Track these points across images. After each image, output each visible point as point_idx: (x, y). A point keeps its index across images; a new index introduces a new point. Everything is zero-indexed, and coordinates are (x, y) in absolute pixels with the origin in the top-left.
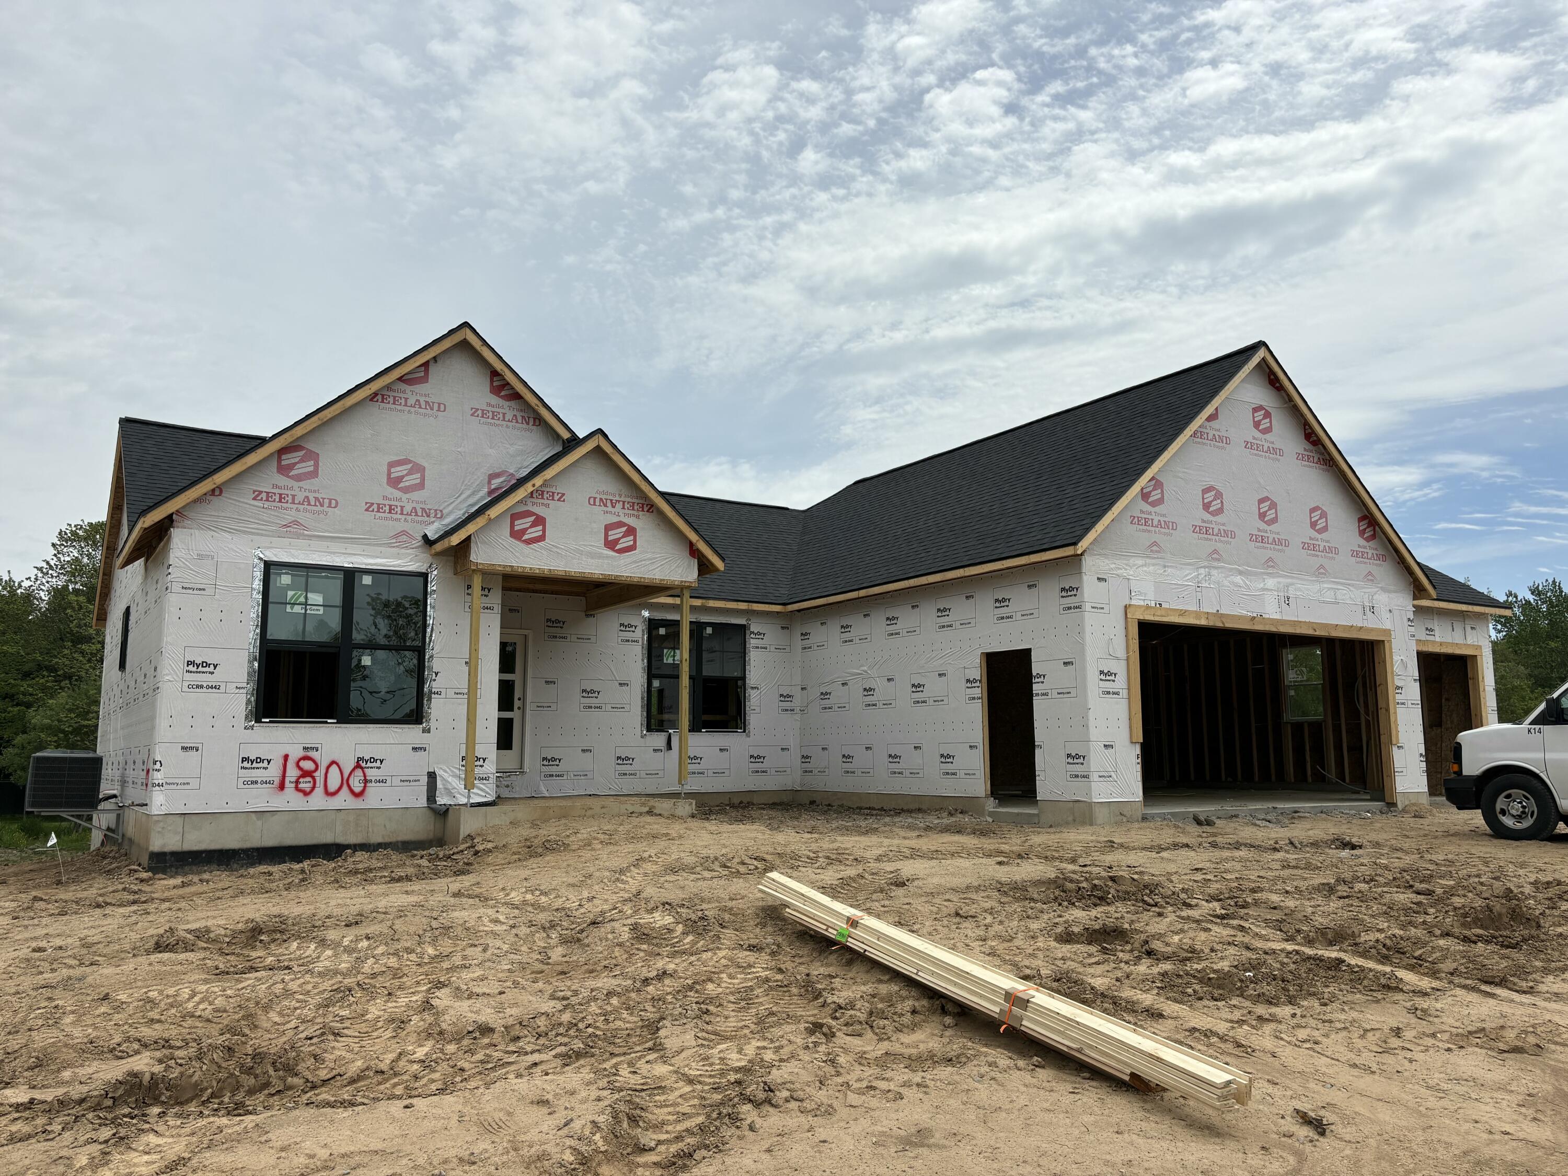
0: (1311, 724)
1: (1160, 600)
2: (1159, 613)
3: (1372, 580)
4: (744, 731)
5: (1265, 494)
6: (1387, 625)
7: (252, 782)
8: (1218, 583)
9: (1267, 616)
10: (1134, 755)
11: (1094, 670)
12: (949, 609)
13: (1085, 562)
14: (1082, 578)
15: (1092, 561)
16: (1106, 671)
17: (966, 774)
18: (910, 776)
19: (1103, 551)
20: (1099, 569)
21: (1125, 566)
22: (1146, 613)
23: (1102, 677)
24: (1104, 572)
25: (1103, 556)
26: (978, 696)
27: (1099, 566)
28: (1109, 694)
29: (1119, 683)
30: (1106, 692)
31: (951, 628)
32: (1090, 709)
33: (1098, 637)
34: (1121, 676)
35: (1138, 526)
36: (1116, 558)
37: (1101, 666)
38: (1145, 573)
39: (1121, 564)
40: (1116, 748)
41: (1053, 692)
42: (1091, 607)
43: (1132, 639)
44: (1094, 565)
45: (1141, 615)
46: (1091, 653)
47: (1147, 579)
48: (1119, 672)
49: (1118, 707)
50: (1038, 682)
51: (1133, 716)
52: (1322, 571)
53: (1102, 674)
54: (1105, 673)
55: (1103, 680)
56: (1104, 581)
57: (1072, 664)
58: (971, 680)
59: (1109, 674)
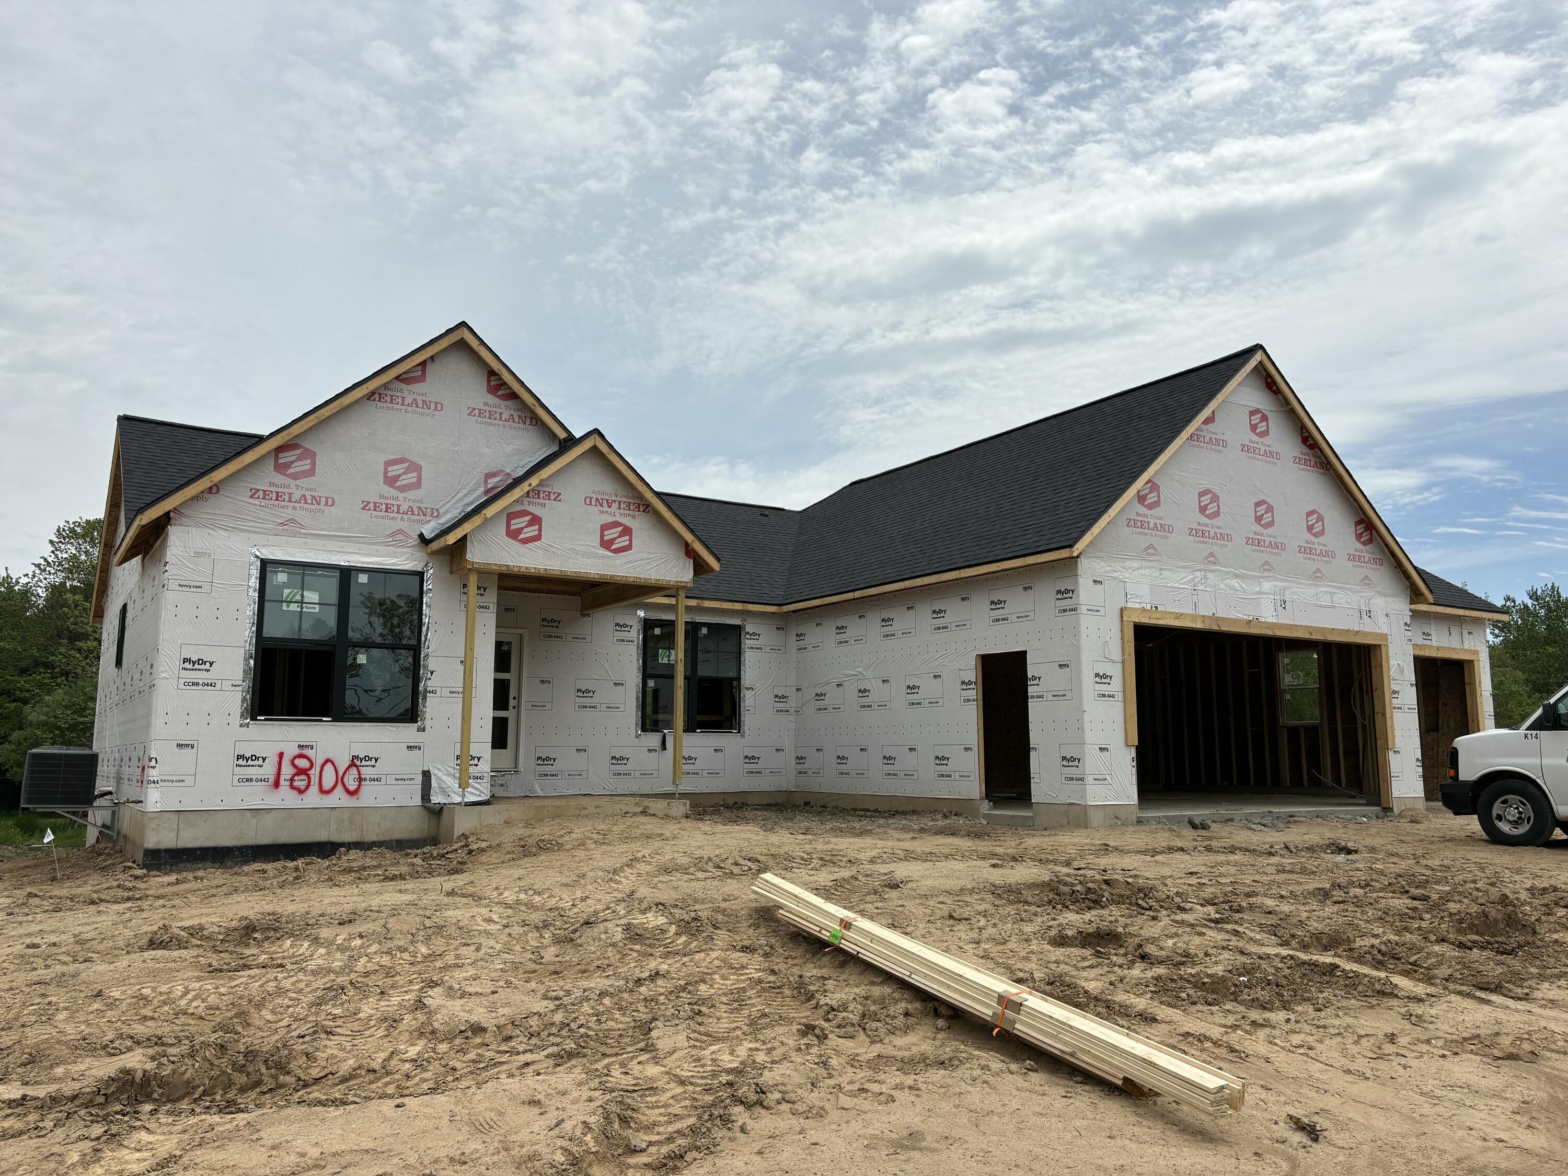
0: (1307, 728)
1: (1156, 603)
2: (1155, 616)
3: (1369, 584)
4: (739, 732)
5: (1262, 498)
6: (1384, 629)
7: (247, 780)
8: (1214, 587)
9: (1263, 620)
10: (1130, 758)
11: (1089, 673)
12: (944, 611)
13: (1080, 564)
14: (1078, 580)
15: (1088, 563)
16: (1101, 674)
17: (961, 776)
18: (905, 777)
19: (1099, 553)
20: (1095, 571)
21: (1120, 569)
22: (1141, 615)
23: (1097, 679)
24: (1100, 574)
25: (1099, 558)
26: (974, 698)
27: (1095, 568)
28: (1104, 697)
29: (1114, 686)
30: (1101, 694)
31: (946, 630)
32: (1085, 711)
33: (1094, 640)
34: (1116, 679)
35: (1134, 529)
36: (1112, 561)
37: (1097, 669)
38: (1140, 576)
39: (1117, 567)
40: (1111, 751)
41: (1048, 695)
42: (1087, 609)
43: (1128, 642)
44: (1090, 567)
45: (1137, 617)
46: (1086, 655)
47: (1143, 582)
48: (1114, 675)
49: (1113, 709)
50: (1033, 685)
51: (1128, 719)
52: (1318, 574)
53: (1097, 676)
54: (1100, 676)
55: (1098, 683)
56: (1100, 584)
57: (1068, 666)
58: (967, 682)
59: (1105, 676)
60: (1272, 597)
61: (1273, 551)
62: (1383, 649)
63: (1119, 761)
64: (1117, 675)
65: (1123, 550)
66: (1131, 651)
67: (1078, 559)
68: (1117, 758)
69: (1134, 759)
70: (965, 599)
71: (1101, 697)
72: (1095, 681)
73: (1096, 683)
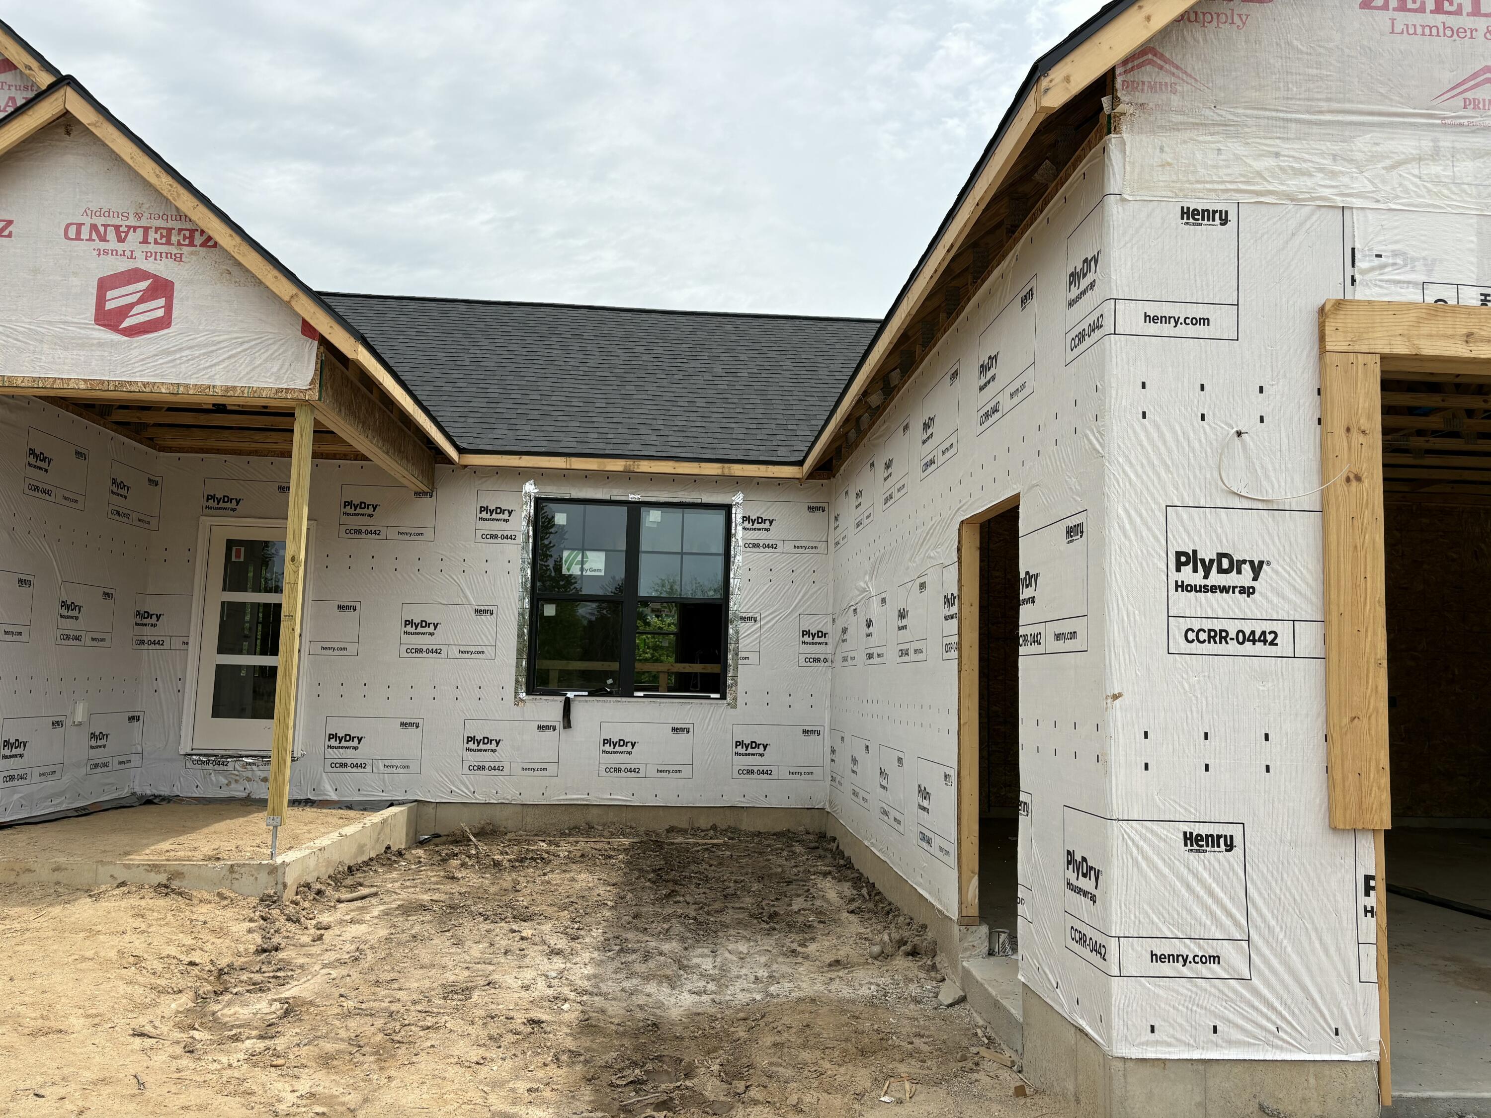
4: (723, 697)
10: (1350, 877)
11: (1145, 552)
12: (933, 419)
13: (1120, 156)
14: (1106, 214)
15: (1162, 149)
16: (1207, 554)
17: (941, 849)
18: (894, 824)
19: (1219, 112)
20: (1191, 178)
21: (1327, 162)
22: (1425, 330)
23: (1188, 575)
24: (1216, 186)
25: (1217, 129)
26: (955, 639)
27: (1194, 166)
28: (1221, 643)
29: (1276, 600)
30: (1204, 631)
31: (934, 467)
32: (1116, 697)
33: (1177, 428)
34: (1287, 576)
35: (1400, 16)
36: (1283, 135)
37: (1184, 535)
38: (1429, 185)
39: (1307, 156)
40: (1251, 849)
41: (1048, 633)
42: (1146, 316)
43: (1348, 430)
44: (1169, 164)
45: (1400, 338)
46: (1132, 486)
47: (1443, 208)
48: (1276, 560)
49: (1264, 688)
50: (1027, 601)
51: (1343, 724)
53: (1186, 564)
54: (1203, 561)
55: (1189, 588)
56: (1218, 221)
57: (1082, 532)
58: (949, 597)
59: (1225, 564)
63: (1288, 889)
64: (1292, 560)
65: (1341, 96)
66: (1364, 465)
67: (1110, 140)
68: (1277, 875)
69: (1372, 883)
70: (953, 377)
71: (1205, 641)
72: (1176, 582)
73: (1180, 589)
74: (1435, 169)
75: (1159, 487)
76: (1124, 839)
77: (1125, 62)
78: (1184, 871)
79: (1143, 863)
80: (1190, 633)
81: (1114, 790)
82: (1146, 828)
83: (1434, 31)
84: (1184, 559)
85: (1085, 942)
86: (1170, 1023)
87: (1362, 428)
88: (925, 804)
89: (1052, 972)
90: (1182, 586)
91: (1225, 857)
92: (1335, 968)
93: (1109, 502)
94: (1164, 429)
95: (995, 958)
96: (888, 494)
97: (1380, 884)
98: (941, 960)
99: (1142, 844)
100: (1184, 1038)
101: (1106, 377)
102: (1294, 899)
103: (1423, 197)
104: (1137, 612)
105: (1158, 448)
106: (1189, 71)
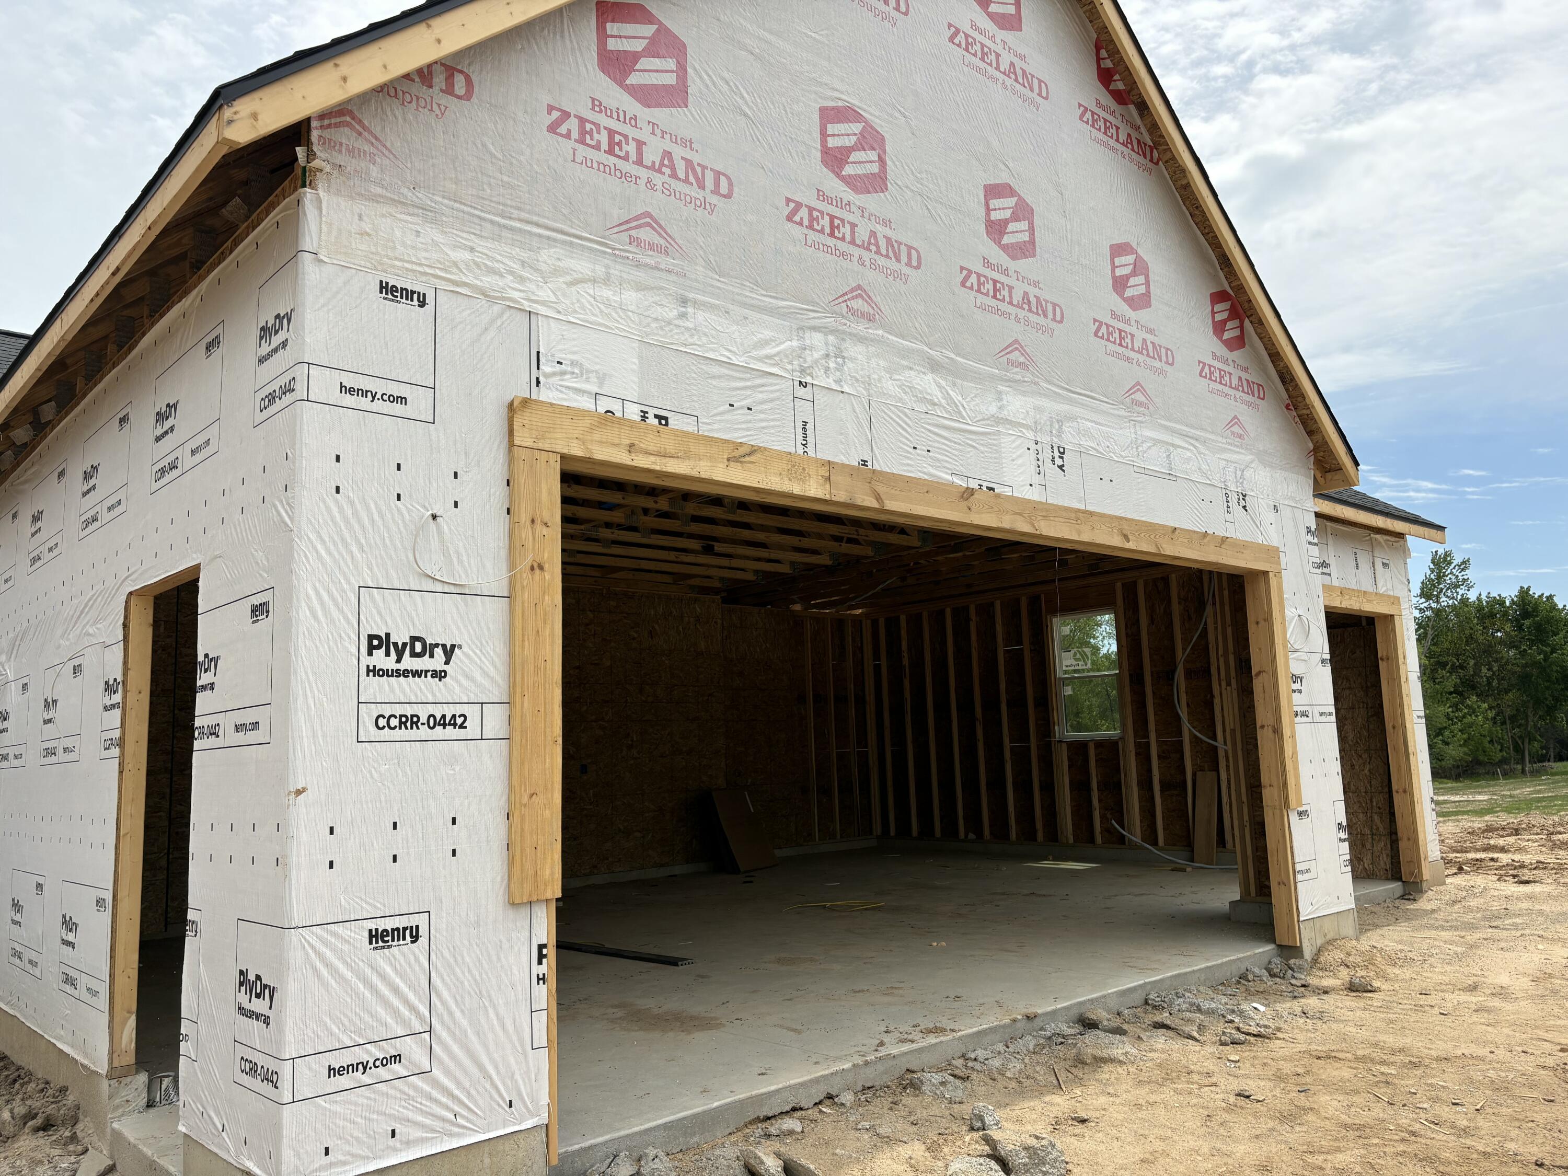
1: (660, 402)
2: (651, 442)
8: (868, 384)
9: (1008, 492)
10: (525, 949)
11: (335, 634)
12: (97, 467)
13: (317, 213)
14: (300, 271)
15: (360, 217)
16: (400, 637)
17: (88, 989)
18: (29, 967)
19: (418, 194)
20: (390, 253)
21: (516, 266)
22: (597, 436)
23: (380, 659)
24: (415, 267)
25: (416, 211)
26: (117, 734)
27: (393, 242)
28: (412, 728)
29: (466, 683)
30: (396, 717)
31: (96, 525)
32: (299, 792)
33: (372, 506)
34: (476, 659)
35: (580, 148)
36: (479, 233)
37: (377, 618)
38: (602, 306)
39: (499, 257)
40: (436, 937)
41: (227, 724)
42: (342, 386)
43: (533, 521)
44: (368, 234)
45: (576, 441)
46: (323, 564)
47: (612, 329)
48: (467, 643)
49: (453, 772)
50: (204, 688)
51: (523, 802)
52: (1139, 396)
53: (379, 647)
54: (395, 644)
55: (381, 673)
56: (416, 302)
57: (268, 612)
58: (111, 682)
59: (418, 647)
60: (1030, 435)
61: (1033, 318)
62: (1273, 582)
63: (470, 971)
64: (482, 644)
65: (529, 207)
66: (546, 555)
67: (305, 193)
68: (459, 959)
69: (545, 951)
70: (123, 421)
71: (396, 727)
72: (368, 666)
73: (371, 674)
74: (606, 293)
75: (352, 567)
76: (304, 948)
77: (322, 116)
78: (368, 971)
79: (324, 971)
80: (381, 719)
81: (294, 895)
82: (328, 931)
83: (607, 169)
84: (376, 643)
85: (256, 1071)
86: (346, 1139)
87: (545, 520)
88: (70, 937)
89: (218, 1113)
90: (374, 671)
91: (410, 949)
92: (511, 1041)
93: (298, 580)
94: (359, 507)
95: (156, 1109)
96: (35, 554)
97: (551, 952)
98: (84, 1128)
99: (323, 949)
100: (360, 1152)
101: (297, 446)
102: (475, 980)
103: (596, 316)
104: (325, 699)
105: (352, 526)
106: (388, 145)
